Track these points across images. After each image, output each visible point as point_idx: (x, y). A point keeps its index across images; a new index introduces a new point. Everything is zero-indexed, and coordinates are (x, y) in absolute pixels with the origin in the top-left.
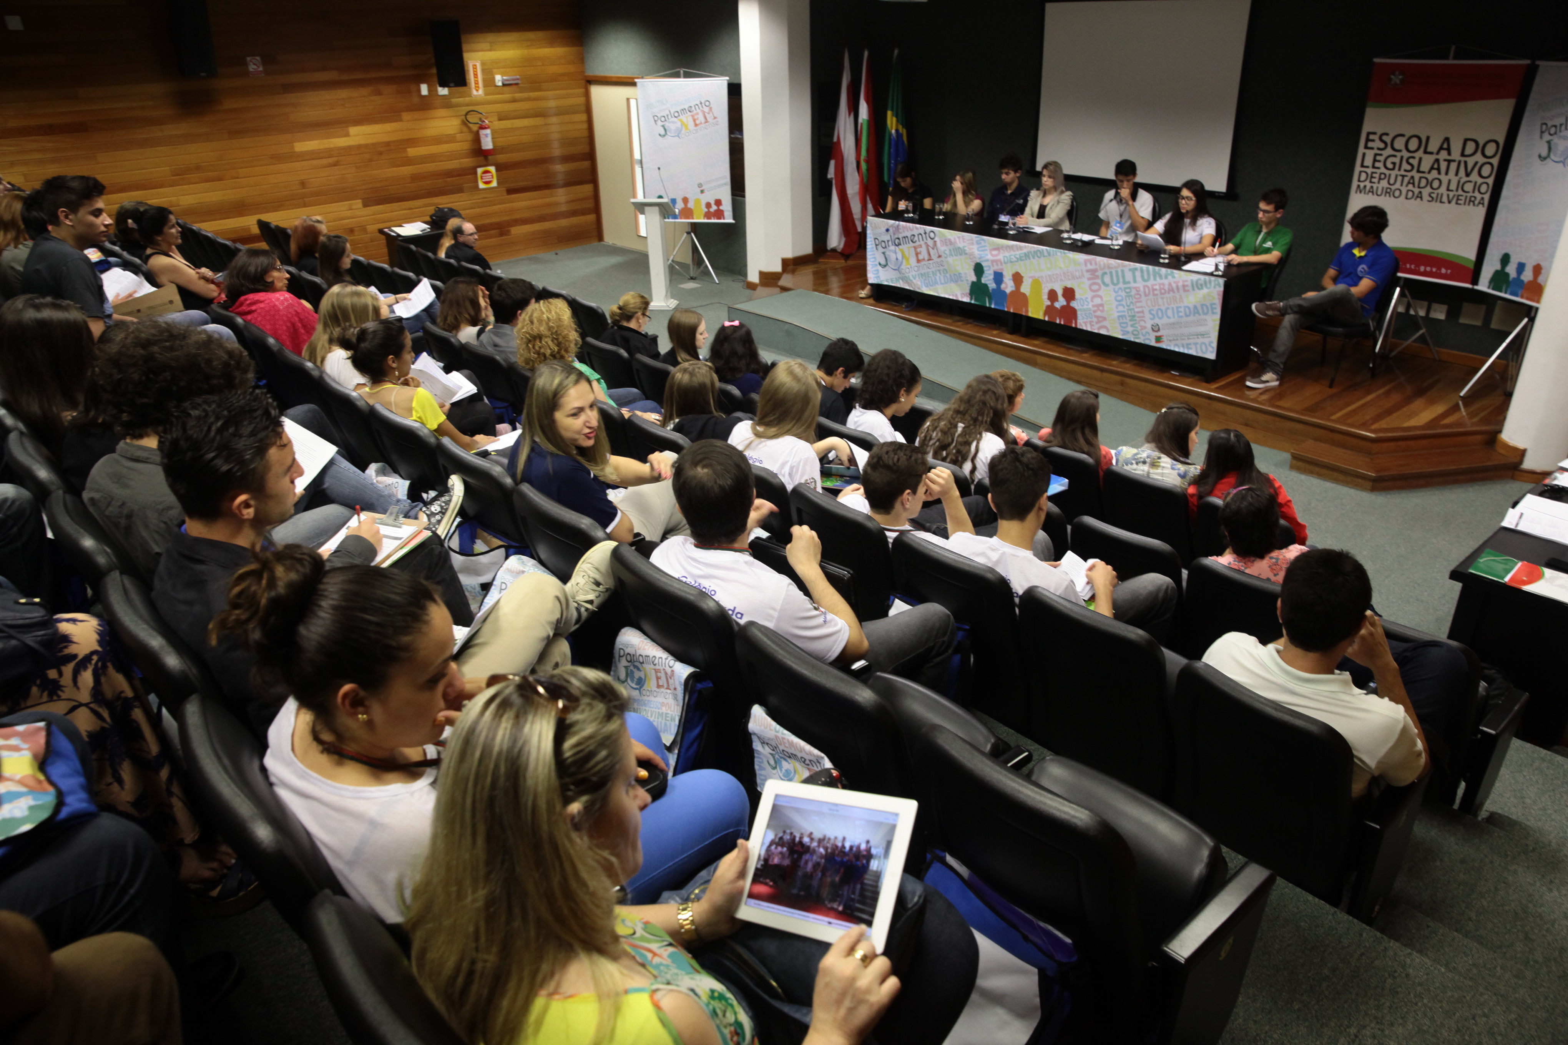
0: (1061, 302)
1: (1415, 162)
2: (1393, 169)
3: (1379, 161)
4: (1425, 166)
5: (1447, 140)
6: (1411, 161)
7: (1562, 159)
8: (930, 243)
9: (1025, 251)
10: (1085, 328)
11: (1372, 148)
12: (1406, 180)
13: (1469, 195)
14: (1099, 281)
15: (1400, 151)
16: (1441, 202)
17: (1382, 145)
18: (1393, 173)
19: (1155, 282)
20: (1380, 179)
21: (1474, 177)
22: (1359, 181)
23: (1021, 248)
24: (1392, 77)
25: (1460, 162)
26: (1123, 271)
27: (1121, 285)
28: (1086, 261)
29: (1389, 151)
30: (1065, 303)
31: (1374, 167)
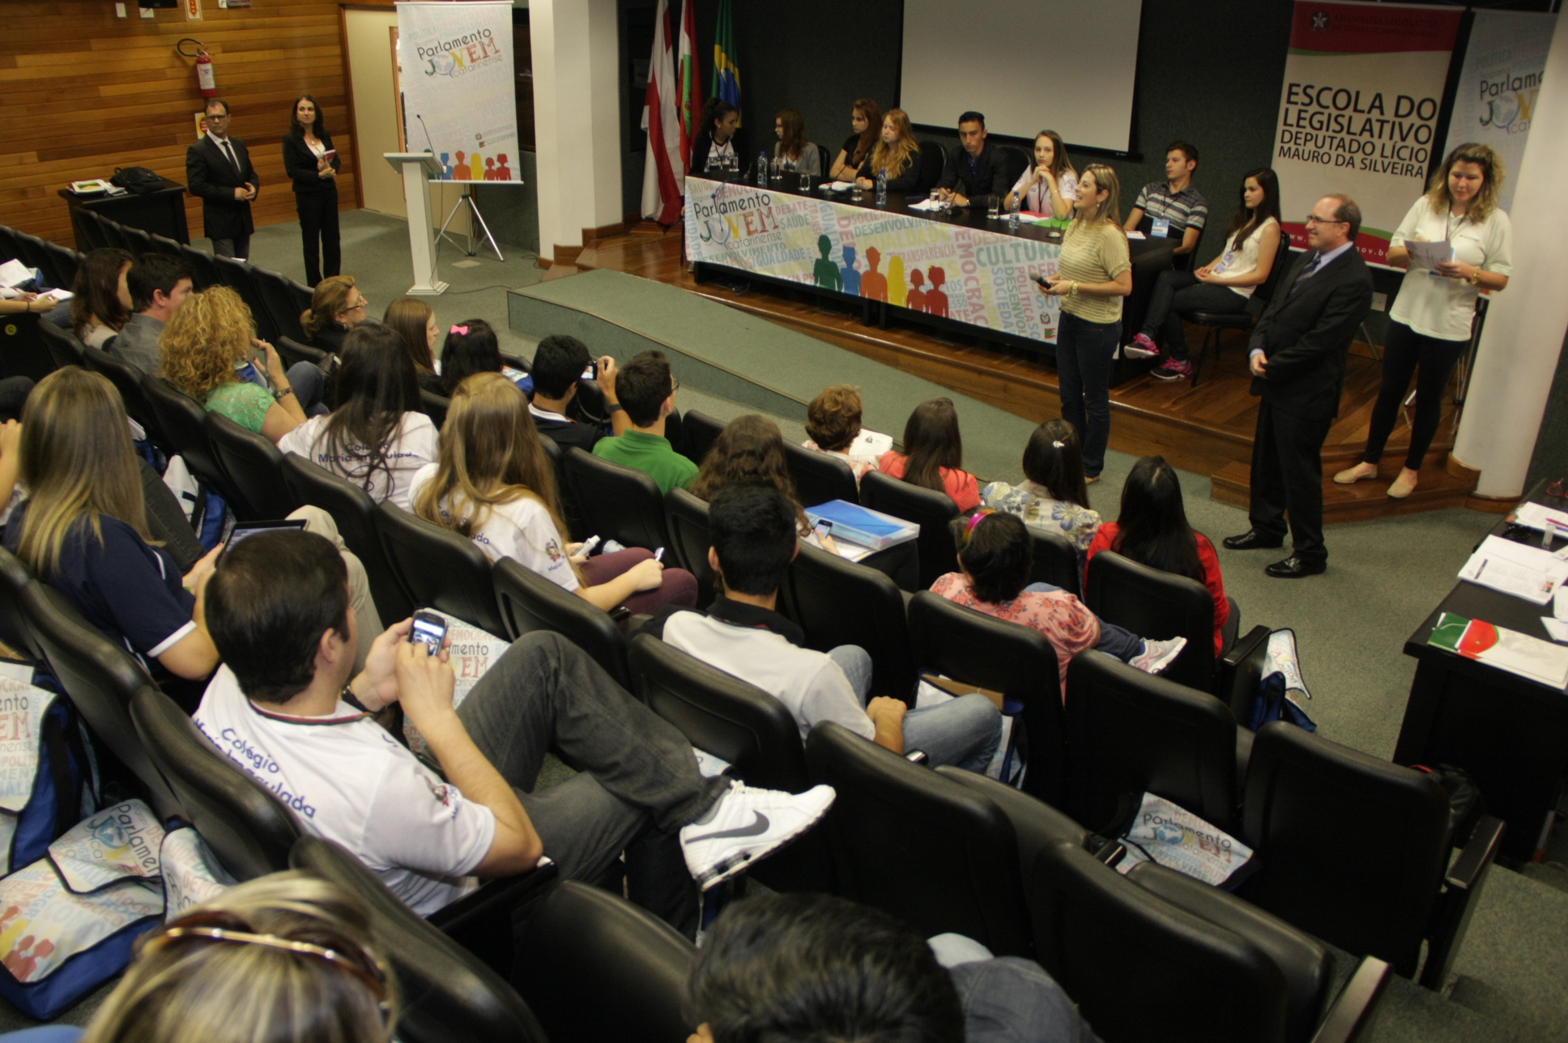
0: (927, 286)
1: (1344, 121)
2: (1321, 129)
3: (1305, 119)
4: (1356, 127)
5: (1378, 96)
6: (1340, 119)
7: (1506, 124)
8: (764, 210)
9: (881, 221)
10: (958, 319)
11: (1296, 103)
12: (1336, 142)
13: (1406, 163)
14: (974, 259)
15: (1327, 107)
16: (1375, 170)
17: (1307, 100)
18: (1321, 134)
19: (1042, 262)
20: (1306, 140)
21: (1410, 141)
22: (1282, 142)
23: (876, 218)
24: (1315, 18)
25: (1394, 123)
26: (1002, 247)
27: (1001, 265)
28: (957, 234)
29: (1314, 108)
30: (932, 287)
31: (1298, 126)
